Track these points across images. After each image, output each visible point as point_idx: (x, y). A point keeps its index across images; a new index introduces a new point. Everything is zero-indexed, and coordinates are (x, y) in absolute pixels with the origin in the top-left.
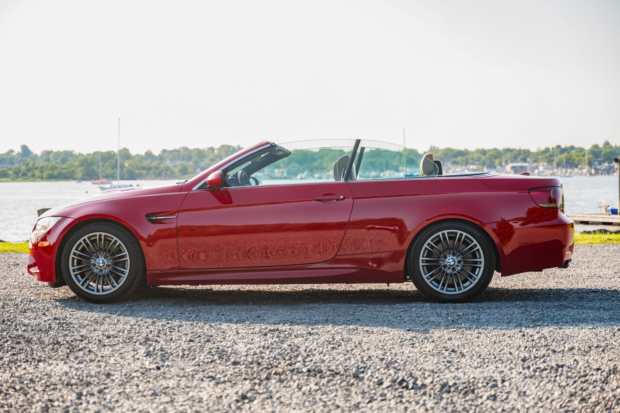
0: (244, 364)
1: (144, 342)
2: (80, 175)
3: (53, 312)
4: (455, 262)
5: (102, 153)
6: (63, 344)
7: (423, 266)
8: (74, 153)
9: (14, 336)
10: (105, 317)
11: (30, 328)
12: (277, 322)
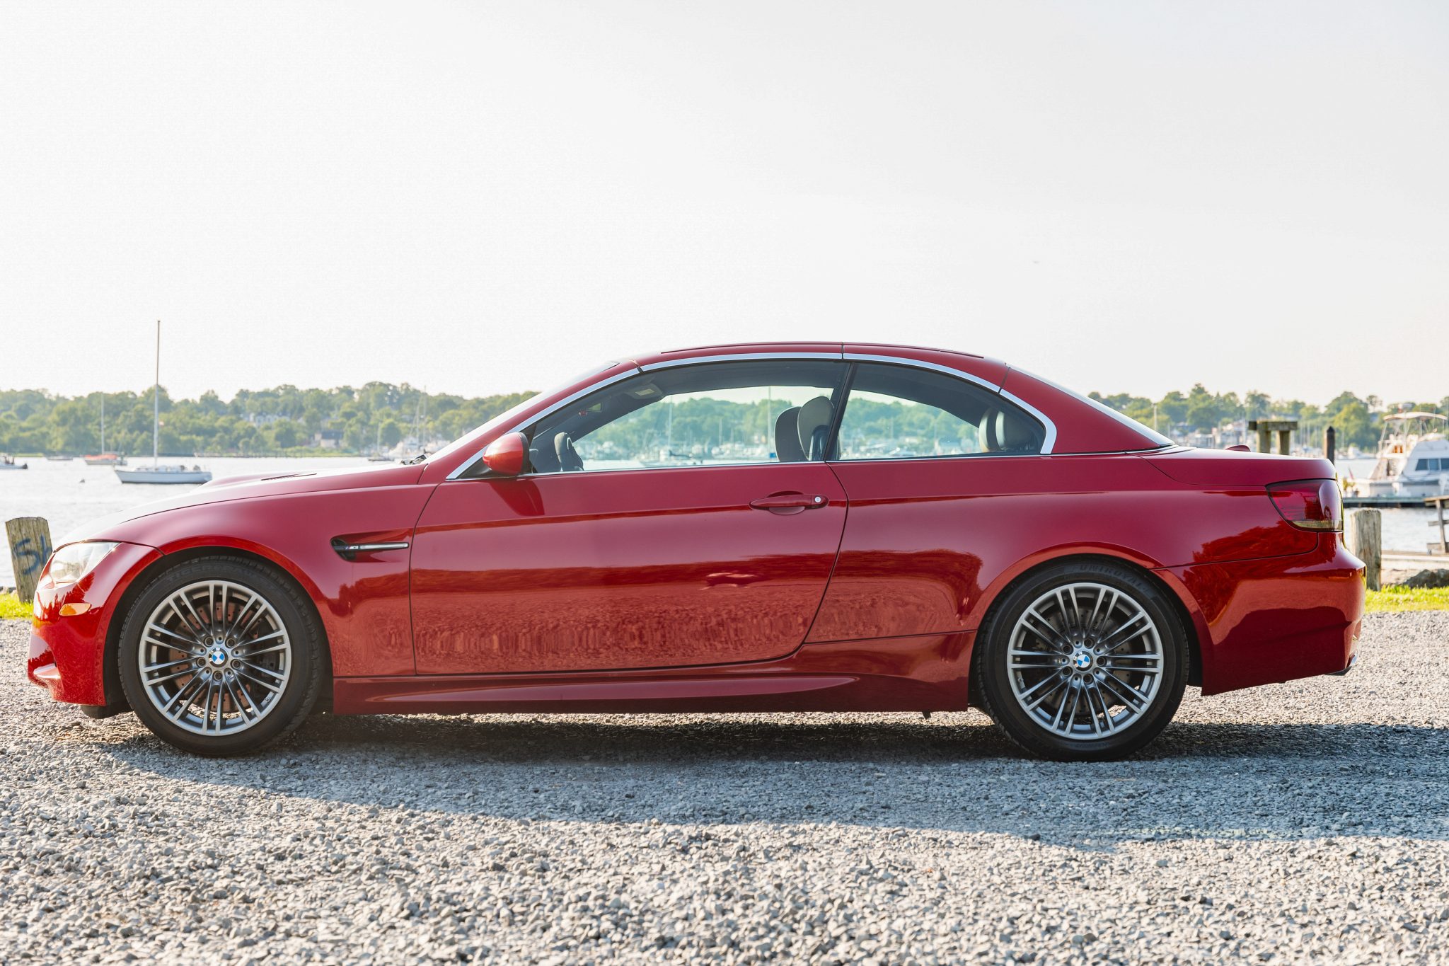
0: (690, 944)
1: (378, 871)
2: (59, 444)
3: (102, 779)
4: (1092, 661)
5: (107, 397)
6: (170, 879)
7: (1015, 670)
8: (46, 396)
9: (34, 853)
10: (244, 796)
11: (61, 828)
12: (687, 814)
